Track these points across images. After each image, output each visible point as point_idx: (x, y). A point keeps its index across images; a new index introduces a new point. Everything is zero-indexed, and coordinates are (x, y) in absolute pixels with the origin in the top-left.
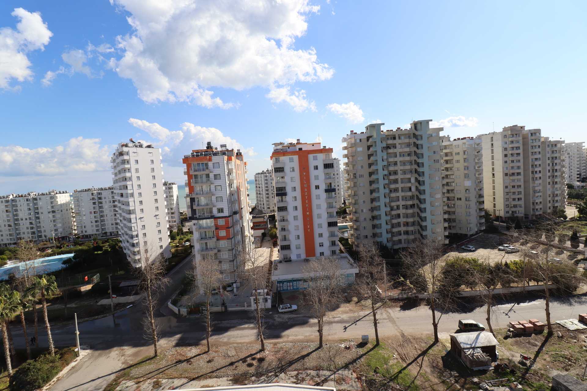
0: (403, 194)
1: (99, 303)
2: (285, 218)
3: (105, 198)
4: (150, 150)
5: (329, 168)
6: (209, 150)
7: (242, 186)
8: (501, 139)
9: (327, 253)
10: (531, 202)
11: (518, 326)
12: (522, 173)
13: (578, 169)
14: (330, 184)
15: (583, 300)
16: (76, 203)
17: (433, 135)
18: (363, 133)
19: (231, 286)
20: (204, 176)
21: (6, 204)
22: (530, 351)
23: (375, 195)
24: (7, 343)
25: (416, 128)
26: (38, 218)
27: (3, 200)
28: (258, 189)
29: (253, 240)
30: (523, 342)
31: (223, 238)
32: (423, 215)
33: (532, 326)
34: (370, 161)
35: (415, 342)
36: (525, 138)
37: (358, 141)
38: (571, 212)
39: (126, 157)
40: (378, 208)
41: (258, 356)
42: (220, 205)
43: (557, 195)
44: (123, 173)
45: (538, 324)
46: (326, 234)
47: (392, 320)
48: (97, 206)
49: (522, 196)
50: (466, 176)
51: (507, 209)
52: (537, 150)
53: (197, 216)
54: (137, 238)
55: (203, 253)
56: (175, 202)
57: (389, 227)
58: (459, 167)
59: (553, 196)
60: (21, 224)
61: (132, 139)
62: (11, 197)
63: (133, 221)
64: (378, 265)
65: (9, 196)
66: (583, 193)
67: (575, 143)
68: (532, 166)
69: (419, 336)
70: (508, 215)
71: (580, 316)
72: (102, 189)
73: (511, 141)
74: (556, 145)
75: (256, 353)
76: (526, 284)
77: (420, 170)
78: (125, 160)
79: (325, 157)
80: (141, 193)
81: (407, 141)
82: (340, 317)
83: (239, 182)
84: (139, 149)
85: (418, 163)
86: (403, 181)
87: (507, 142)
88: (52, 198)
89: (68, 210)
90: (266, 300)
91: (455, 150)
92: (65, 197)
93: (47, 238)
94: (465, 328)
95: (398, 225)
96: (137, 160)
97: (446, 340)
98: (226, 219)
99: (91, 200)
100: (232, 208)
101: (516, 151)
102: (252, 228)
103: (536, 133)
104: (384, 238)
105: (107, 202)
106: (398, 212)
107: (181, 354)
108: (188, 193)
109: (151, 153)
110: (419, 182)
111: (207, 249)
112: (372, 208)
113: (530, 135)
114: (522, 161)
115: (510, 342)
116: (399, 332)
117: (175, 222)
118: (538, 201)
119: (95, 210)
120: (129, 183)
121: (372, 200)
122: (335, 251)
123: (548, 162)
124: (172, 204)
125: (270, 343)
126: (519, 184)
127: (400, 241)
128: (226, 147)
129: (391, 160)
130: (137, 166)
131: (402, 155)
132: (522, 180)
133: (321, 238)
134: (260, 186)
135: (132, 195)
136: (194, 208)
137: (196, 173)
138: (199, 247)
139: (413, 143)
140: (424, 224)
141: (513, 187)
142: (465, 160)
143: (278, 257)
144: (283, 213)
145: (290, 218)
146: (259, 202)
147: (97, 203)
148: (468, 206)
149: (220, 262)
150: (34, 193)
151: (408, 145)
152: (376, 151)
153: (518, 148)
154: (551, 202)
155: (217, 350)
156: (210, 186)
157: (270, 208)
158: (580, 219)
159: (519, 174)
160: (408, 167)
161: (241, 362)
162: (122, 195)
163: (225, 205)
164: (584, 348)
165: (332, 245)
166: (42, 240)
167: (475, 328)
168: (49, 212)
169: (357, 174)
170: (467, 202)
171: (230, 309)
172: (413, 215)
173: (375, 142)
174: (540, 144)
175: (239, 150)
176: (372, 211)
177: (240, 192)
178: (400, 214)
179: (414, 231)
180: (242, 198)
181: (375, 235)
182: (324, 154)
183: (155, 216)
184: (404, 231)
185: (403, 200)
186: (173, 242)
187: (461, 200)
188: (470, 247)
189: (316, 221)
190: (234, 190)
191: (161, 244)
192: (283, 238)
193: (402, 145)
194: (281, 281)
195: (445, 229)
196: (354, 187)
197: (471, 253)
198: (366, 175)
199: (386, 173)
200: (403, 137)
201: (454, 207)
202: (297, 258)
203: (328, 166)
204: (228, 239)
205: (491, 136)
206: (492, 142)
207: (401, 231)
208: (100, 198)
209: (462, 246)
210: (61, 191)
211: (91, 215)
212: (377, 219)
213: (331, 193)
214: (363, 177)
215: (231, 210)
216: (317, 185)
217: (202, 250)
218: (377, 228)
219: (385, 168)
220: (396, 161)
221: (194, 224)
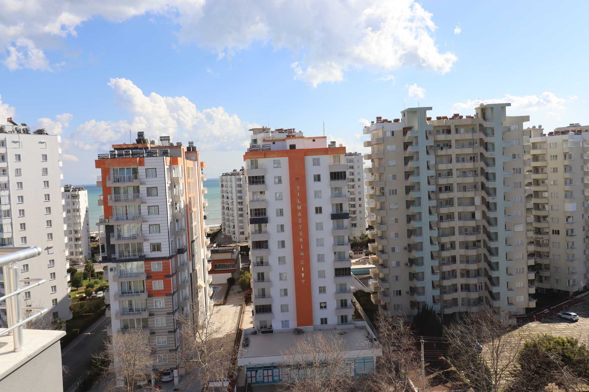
0: (461, 223)
2: (264, 261)
4: (41, 137)
5: (338, 179)
6: (140, 146)
7: (194, 203)
9: (333, 320)
14: (341, 205)
17: (513, 128)
18: (396, 121)
19: (169, 374)
20: (131, 191)
23: (414, 224)
25: (484, 117)
28: (225, 200)
29: (212, 292)
31: (159, 293)
32: (493, 259)
34: (408, 168)
37: (389, 134)
40: (418, 247)
42: (155, 239)
46: (332, 289)
50: (568, 195)
53: (117, 256)
55: (125, 317)
56: (82, 220)
57: (437, 278)
58: (555, 179)
61: (11, 118)
64: (407, 350)
77: (490, 185)
79: (332, 162)
80: (23, 210)
81: (469, 136)
83: (190, 198)
84: (23, 136)
85: (487, 174)
86: (461, 202)
91: (551, 152)
95: (453, 275)
96: (19, 155)
98: (164, 261)
100: (176, 243)
102: (210, 272)
104: (428, 296)
106: (453, 253)
108: (103, 218)
109: (43, 143)
110: (488, 205)
111: (131, 310)
112: (409, 245)
117: (81, 253)
120: (3, 193)
121: (410, 233)
122: (346, 316)
124: (76, 224)
127: (455, 302)
128: (169, 140)
129: (442, 167)
130: (18, 165)
131: (461, 159)
133: (322, 295)
134: (230, 195)
135: (8, 213)
136: (112, 243)
137: (117, 185)
138: (118, 308)
139: (478, 141)
140: (494, 274)
142: (567, 168)
143: (251, 323)
144: (261, 252)
145: (273, 260)
146: (227, 223)
148: (570, 245)
149: (153, 333)
151: (471, 144)
152: (417, 152)
156: (139, 206)
157: (245, 233)
160: (470, 180)
163: (163, 239)
165: (342, 306)
169: (385, 189)
170: (569, 238)
172: (477, 260)
173: (416, 137)
175: (191, 143)
176: (410, 251)
177: (191, 214)
178: (455, 256)
179: (479, 286)
180: (194, 224)
181: (413, 291)
182: (332, 156)
183: (45, 249)
184: (462, 286)
185: (460, 233)
186: (77, 292)
187: (558, 234)
188: (571, 315)
189: (315, 266)
190: (180, 211)
191: (54, 297)
192: (261, 292)
193: (461, 144)
194: (254, 368)
195: (531, 282)
196: (381, 209)
197: (572, 325)
198: (401, 191)
199: (433, 188)
200: (462, 130)
201: (547, 245)
202: (283, 327)
203: (336, 176)
204: (167, 295)
207: (456, 285)
209: (558, 312)
212: (417, 264)
213: (341, 220)
214: (396, 193)
215: (174, 246)
216: (318, 206)
217: (123, 314)
218: (418, 279)
219: (431, 181)
220: (451, 170)
221: (111, 270)
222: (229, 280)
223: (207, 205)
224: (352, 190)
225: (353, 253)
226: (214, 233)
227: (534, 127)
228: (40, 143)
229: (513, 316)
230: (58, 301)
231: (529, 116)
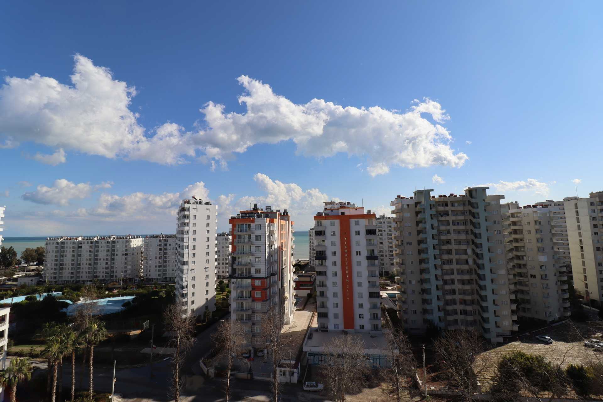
0: (458, 267)
1: (143, 351)
2: (324, 284)
3: (170, 245)
4: (208, 206)
5: (371, 234)
6: (254, 212)
7: (285, 246)
8: (587, 207)
9: (368, 327)
14: (373, 251)
16: (146, 248)
17: (493, 203)
18: (411, 198)
19: (262, 351)
20: (247, 237)
21: (91, 245)
23: (424, 266)
24: (56, 381)
25: (471, 196)
26: (113, 259)
27: (89, 241)
28: (312, 244)
29: (295, 302)
31: (258, 300)
32: (483, 293)
34: (419, 229)
37: (405, 206)
39: (186, 213)
40: (427, 281)
42: (258, 266)
44: (183, 226)
46: (367, 306)
48: (162, 252)
50: (541, 250)
53: (237, 275)
54: (186, 289)
55: (239, 313)
57: (441, 304)
58: (530, 238)
60: (99, 264)
61: (194, 196)
62: (96, 239)
63: (185, 272)
65: (95, 237)
72: (168, 237)
73: (601, 210)
77: (478, 241)
78: (185, 215)
79: (367, 223)
80: (195, 246)
81: (461, 208)
83: (282, 243)
84: (198, 206)
85: (476, 233)
86: (457, 252)
87: (596, 210)
88: (127, 242)
89: (139, 254)
90: (292, 374)
91: (525, 219)
92: (138, 241)
93: (117, 278)
95: (454, 303)
96: (196, 216)
98: (263, 280)
99: (158, 246)
102: (294, 289)
104: (435, 316)
105: (171, 249)
106: (453, 287)
108: (231, 252)
110: (477, 255)
111: (243, 308)
112: (421, 280)
119: (160, 256)
120: (186, 236)
121: (422, 271)
122: (377, 325)
127: (456, 321)
129: (443, 228)
130: (195, 221)
131: (456, 223)
133: (361, 309)
135: (187, 247)
136: (234, 267)
137: (239, 233)
138: (235, 306)
139: (468, 212)
140: (484, 304)
142: (537, 231)
143: (317, 324)
144: (322, 278)
145: (329, 283)
146: (312, 259)
147: (163, 249)
148: (545, 286)
149: (253, 324)
150: (114, 237)
151: (463, 213)
152: (424, 218)
156: (251, 246)
160: (463, 237)
162: (179, 246)
163: (263, 267)
165: (374, 318)
166: (113, 279)
168: (123, 255)
169: (404, 242)
170: (543, 281)
171: (256, 378)
172: (471, 293)
173: (424, 209)
175: (285, 210)
176: (422, 284)
177: (282, 252)
178: (455, 289)
179: (474, 312)
180: (284, 258)
181: (425, 311)
182: (367, 219)
183: (205, 269)
184: (460, 310)
185: (458, 273)
186: (222, 295)
187: (535, 277)
188: (546, 338)
189: (357, 290)
190: (274, 250)
191: (207, 296)
192: (321, 304)
193: (455, 213)
194: (313, 354)
195: (513, 312)
196: (402, 254)
197: (547, 346)
198: (415, 243)
199: (436, 242)
200: (456, 204)
201: (527, 285)
202: (335, 328)
203: (370, 232)
204: (263, 301)
205: (573, 203)
206: (577, 210)
207: (456, 309)
208: (166, 245)
209: (537, 335)
210: (136, 236)
211: (156, 260)
212: (427, 293)
213: (373, 260)
214: (411, 245)
215: (269, 271)
216: (358, 251)
217: (238, 310)
218: (428, 303)
219: (436, 237)
220: (449, 230)
221: (233, 283)
222: (308, 294)
223: (294, 247)
224: (390, 241)
225: (390, 283)
226: (305, 264)
227: (512, 202)
228: (207, 209)
229: (501, 335)
230: (209, 299)
231: (504, 195)
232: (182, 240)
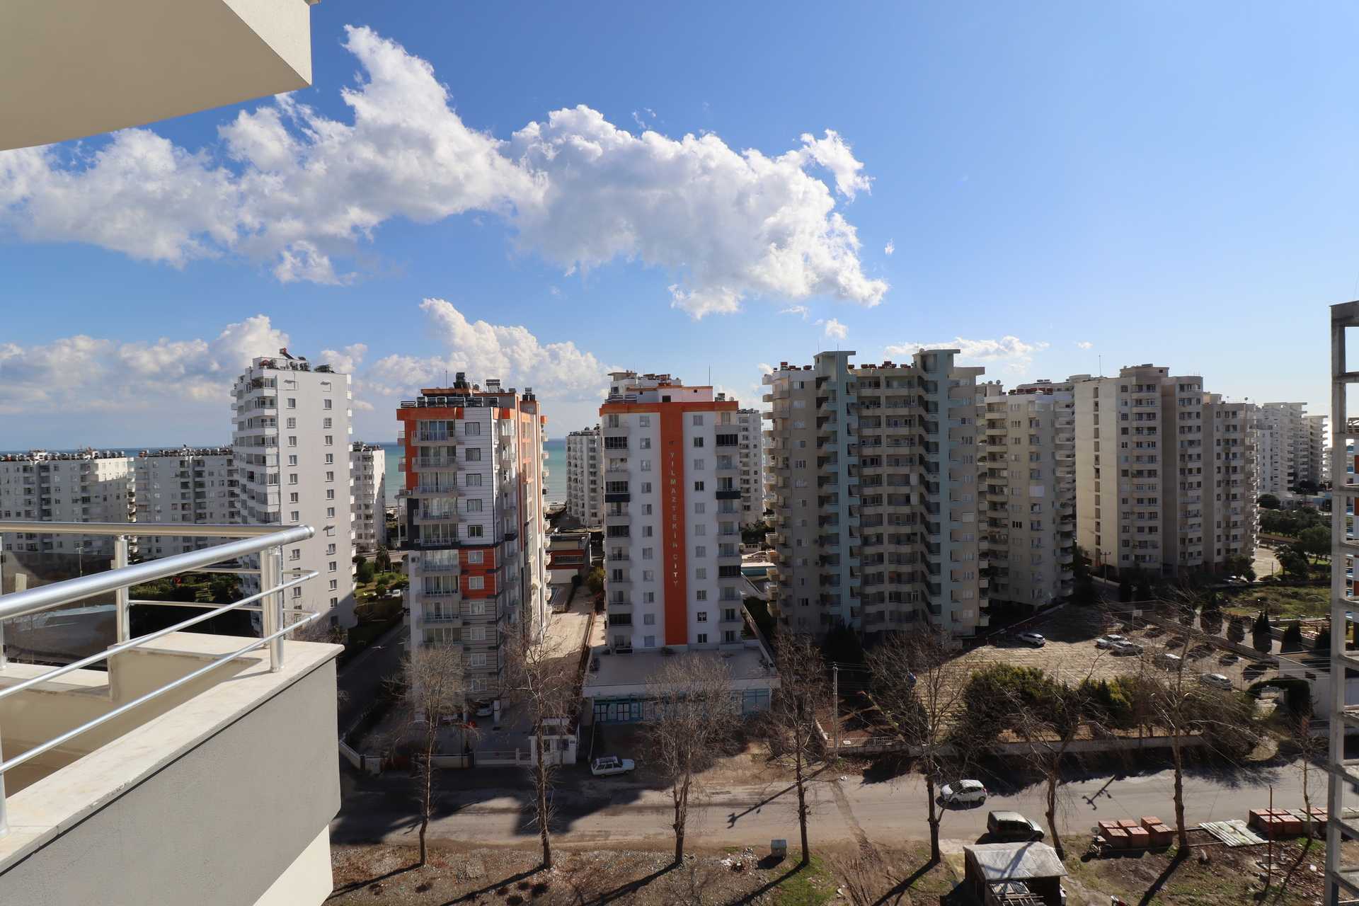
0: (891, 509)
2: (623, 553)
3: (211, 474)
4: (325, 376)
5: (727, 444)
6: (458, 391)
7: (530, 472)
8: (1115, 394)
9: (715, 637)
10: (1179, 536)
11: (1114, 833)
12: (1160, 473)
13: (1292, 463)
14: (730, 479)
15: (1264, 775)
16: (141, 481)
17: (962, 382)
18: (808, 368)
19: (486, 706)
20: (444, 452)
22: (1135, 893)
23: (829, 509)
25: (925, 367)
26: (47, 512)
28: (573, 469)
29: (550, 595)
30: (1123, 868)
31: (477, 594)
32: (933, 559)
33: (1146, 832)
34: (821, 433)
35: (888, 861)
36: (1167, 394)
37: (797, 386)
38: (1265, 563)
39: (268, 392)
40: (833, 539)
41: (535, 880)
42: (475, 519)
43: (1235, 524)
44: (258, 426)
45: (1159, 829)
46: (714, 594)
47: (844, 804)
48: (190, 492)
49: (1158, 523)
50: (1035, 475)
51: (1126, 551)
52: (1194, 422)
53: (421, 541)
55: (430, 626)
56: (376, 491)
57: (857, 583)
58: (1017, 453)
59: (1228, 526)
61: (284, 349)
64: (815, 680)
66: (1296, 521)
67: (1285, 404)
68: (1183, 456)
69: (899, 847)
70: (1126, 564)
71: (1252, 814)
72: (205, 453)
73: (1137, 401)
74: (1234, 413)
75: (531, 873)
76: (1145, 734)
77: (932, 458)
78: (264, 398)
79: (720, 421)
80: (296, 475)
81: (904, 392)
82: (729, 792)
83: (525, 465)
84: (300, 374)
85: (927, 443)
86: (892, 480)
87: (1129, 401)
88: (85, 467)
89: (121, 497)
90: (564, 745)
91: (1013, 416)
92: (117, 465)
94: (1001, 832)
95: (878, 579)
96: (294, 400)
97: (957, 859)
98: (486, 551)
99: (177, 476)
100: (503, 527)
101: (1146, 423)
102: (548, 568)
103: (1191, 384)
104: (845, 608)
105: (216, 483)
106: (879, 549)
107: (358, 868)
108: (404, 488)
109: (327, 384)
110: (927, 485)
111: (438, 616)
112: (821, 537)
113: (1178, 389)
114: (1159, 445)
115: (1094, 868)
116: (856, 835)
117: (373, 536)
118: (1193, 535)
119: (184, 502)
120: (270, 451)
121: (823, 520)
122: (732, 632)
123: (1217, 449)
124: (367, 496)
125: (565, 850)
126: (1152, 495)
127: (881, 615)
128: (498, 385)
129: (868, 432)
130: (292, 413)
131: (892, 422)
132: (1159, 488)
133: (701, 603)
134: (579, 462)
135: (275, 479)
136: (415, 524)
137: (426, 444)
138: (420, 613)
139: (916, 398)
140: (934, 580)
141: (1140, 501)
142: (1033, 439)
143: (603, 638)
144: (619, 542)
145: (635, 552)
146: (574, 500)
147: (191, 485)
148: (1036, 542)
149: (467, 649)
150: (44, 454)
151: (907, 402)
152: (835, 412)
153: (1151, 416)
154: (1223, 538)
155: (442, 860)
156: (455, 474)
157: (598, 514)
158: (1284, 580)
159: (1152, 473)
160: (904, 451)
161: (493, 892)
162: (251, 476)
163: (485, 520)
164: (1252, 890)
165: (728, 618)
167: (1021, 832)
168: (75, 501)
169: (790, 461)
170: (1034, 534)
171: (481, 762)
172: (911, 559)
173: (834, 391)
174: (1199, 408)
175: (528, 390)
176: (822, 545)
177: (525, 486)
178: (882, 553)
179: (914, 595)
180: (529, 500)
181: (824, 599)
182: (719, 413)
183: (324, 529)
184: (890, 594)
185: (890, 522)
186: (365, 589)
187: (1021, 527)
188: (1035, 638)
189: (693, 563)
190: (510, 483)
191: (333, 595)
192: (617, 597)
193: (892, 401)
194: (604, 701)
195: (983, 592)
196: (784, 487)
197: (1037, 651)
198: (812, 463)
199: (855, 460)
200: (895, 384)
201: (1005, 542)
202: (646, 645)
203: (725, 440)
204: (488, 598)
205: (1093, 385)
206: (1096, 400)
207: (883, 593)
208: (199, 474)
209: (1019, 633)
210: (108, 452)
211: (174, 512)
212: (830, 563)
213: (729, 501)
214: (805, 466)
215: (500, 530)
216: (699, 480)
217: (427, 619)
218: (831, 583)
219: (853, 451)
220: (879, 436)
221: (413, 560)
222: (574, 578)
223: (547, 474)
224: (745, 460)
225: (745, 546)
227: (990, 382)
228: (323, 383)
229: (958, 636)
230: (338, 601)
231: (984, 368)
232: (262, 460)
